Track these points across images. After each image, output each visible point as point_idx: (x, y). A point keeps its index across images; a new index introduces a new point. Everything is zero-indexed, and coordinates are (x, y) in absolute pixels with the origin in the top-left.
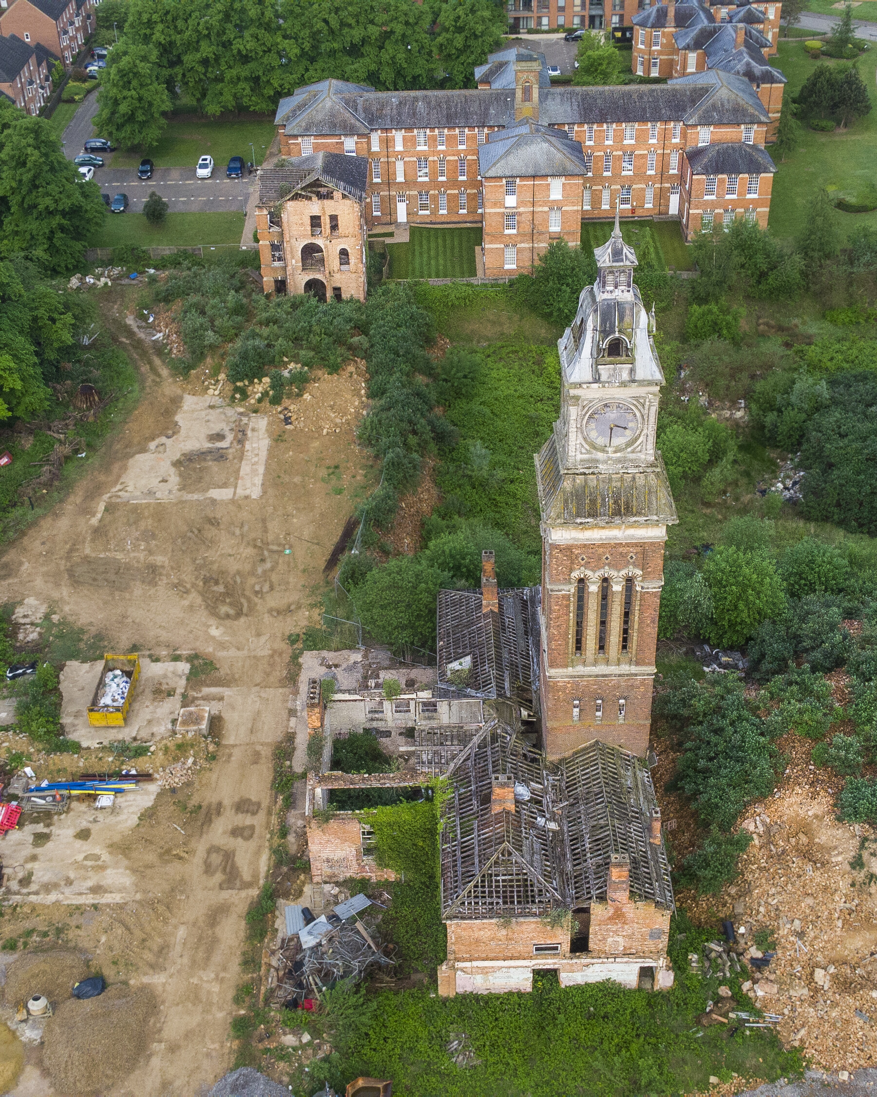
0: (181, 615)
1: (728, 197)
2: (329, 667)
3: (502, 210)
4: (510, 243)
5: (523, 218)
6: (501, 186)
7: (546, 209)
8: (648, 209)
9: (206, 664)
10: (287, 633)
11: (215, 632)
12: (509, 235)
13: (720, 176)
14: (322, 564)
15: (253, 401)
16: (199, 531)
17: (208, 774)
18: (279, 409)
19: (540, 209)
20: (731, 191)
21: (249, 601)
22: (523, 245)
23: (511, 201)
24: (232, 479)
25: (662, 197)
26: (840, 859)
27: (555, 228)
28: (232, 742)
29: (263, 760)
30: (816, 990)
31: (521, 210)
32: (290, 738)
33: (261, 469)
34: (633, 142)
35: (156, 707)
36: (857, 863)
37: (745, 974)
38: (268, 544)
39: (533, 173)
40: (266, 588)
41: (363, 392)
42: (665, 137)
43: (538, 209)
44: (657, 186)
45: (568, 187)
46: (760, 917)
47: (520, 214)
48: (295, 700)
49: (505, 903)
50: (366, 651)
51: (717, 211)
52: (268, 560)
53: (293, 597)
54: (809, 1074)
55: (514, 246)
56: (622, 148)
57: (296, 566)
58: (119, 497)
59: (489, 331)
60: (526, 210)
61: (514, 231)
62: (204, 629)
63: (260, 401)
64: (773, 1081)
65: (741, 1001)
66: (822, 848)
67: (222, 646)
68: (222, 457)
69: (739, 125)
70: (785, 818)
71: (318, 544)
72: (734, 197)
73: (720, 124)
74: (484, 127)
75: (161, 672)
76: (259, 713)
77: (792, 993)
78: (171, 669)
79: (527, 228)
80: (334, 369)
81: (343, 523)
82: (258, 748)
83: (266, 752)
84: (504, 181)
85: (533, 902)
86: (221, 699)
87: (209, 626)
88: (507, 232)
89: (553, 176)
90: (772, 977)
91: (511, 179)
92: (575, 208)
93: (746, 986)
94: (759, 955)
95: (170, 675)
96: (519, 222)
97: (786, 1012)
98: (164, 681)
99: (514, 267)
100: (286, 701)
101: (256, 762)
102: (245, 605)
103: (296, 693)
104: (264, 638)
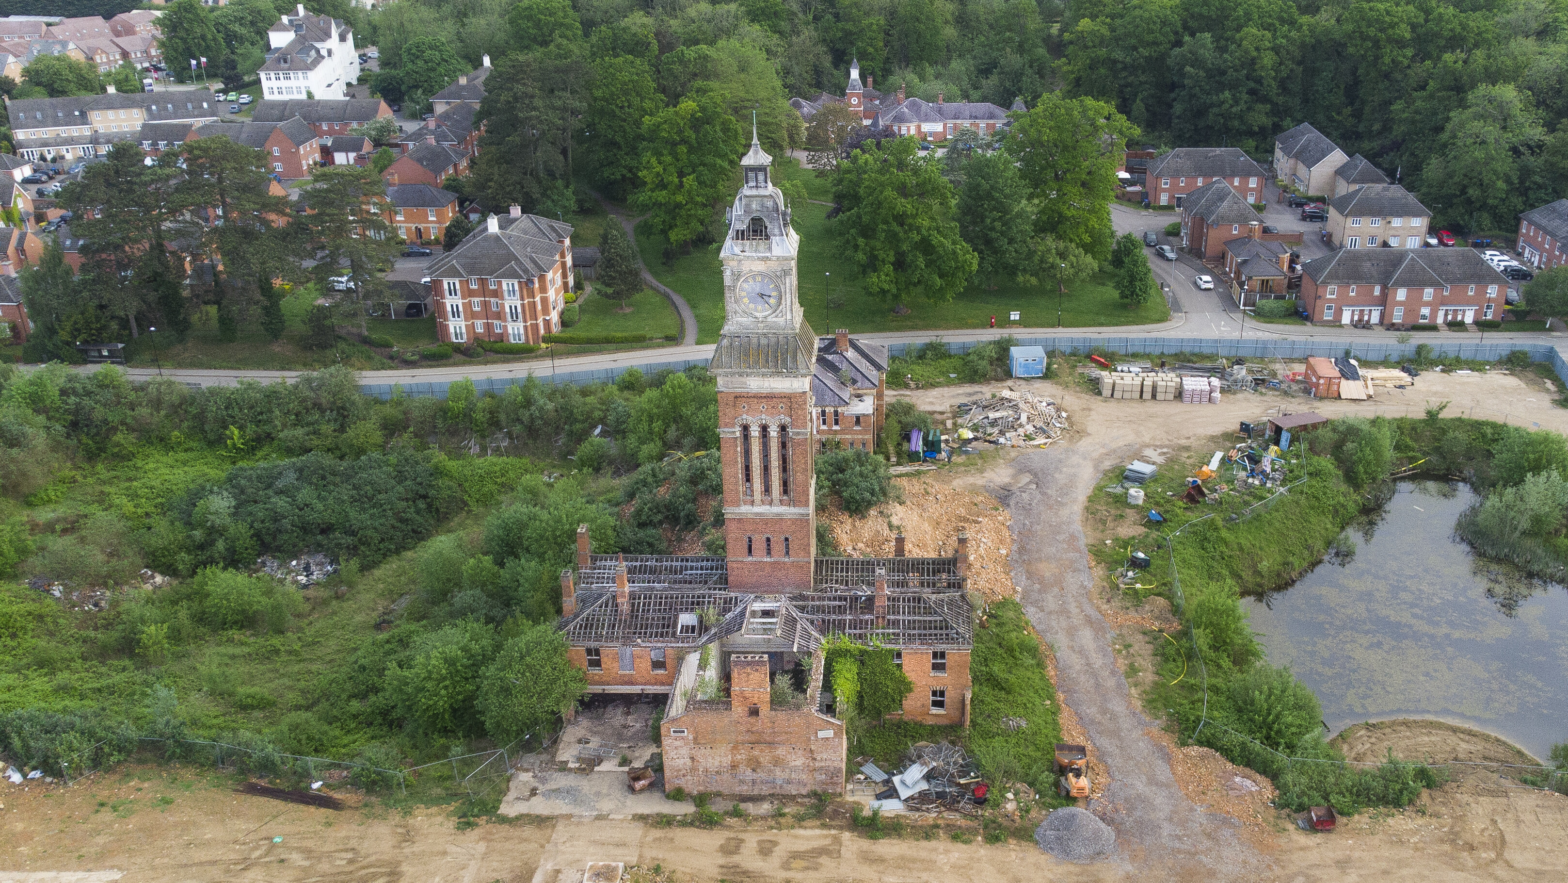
2: (533, 794)
10: (453, 830)
14: (319, 812)
21: (366, 867)
26: (886, 532)
29: (670, 835)
32: (640, 817)
38: (246, 858)
40: (348, 854)
48: (581, 816)
49: (962, 616)
50: (518, 769)
52: (284, 856)
53: (382, 830)
54: (1018, 600)
57: (314, 832)
64: (1023, 613)
66: (872, 540)
71: (275, 817)
76: (592, 841)
82: (649, 838)
83: (658, 833)
85: (962, 606)
97: (979, 595)
100: (579, 824)
101: (672, 840)
102: (372, 870)
103: (569, 816)
104: (452, 849)
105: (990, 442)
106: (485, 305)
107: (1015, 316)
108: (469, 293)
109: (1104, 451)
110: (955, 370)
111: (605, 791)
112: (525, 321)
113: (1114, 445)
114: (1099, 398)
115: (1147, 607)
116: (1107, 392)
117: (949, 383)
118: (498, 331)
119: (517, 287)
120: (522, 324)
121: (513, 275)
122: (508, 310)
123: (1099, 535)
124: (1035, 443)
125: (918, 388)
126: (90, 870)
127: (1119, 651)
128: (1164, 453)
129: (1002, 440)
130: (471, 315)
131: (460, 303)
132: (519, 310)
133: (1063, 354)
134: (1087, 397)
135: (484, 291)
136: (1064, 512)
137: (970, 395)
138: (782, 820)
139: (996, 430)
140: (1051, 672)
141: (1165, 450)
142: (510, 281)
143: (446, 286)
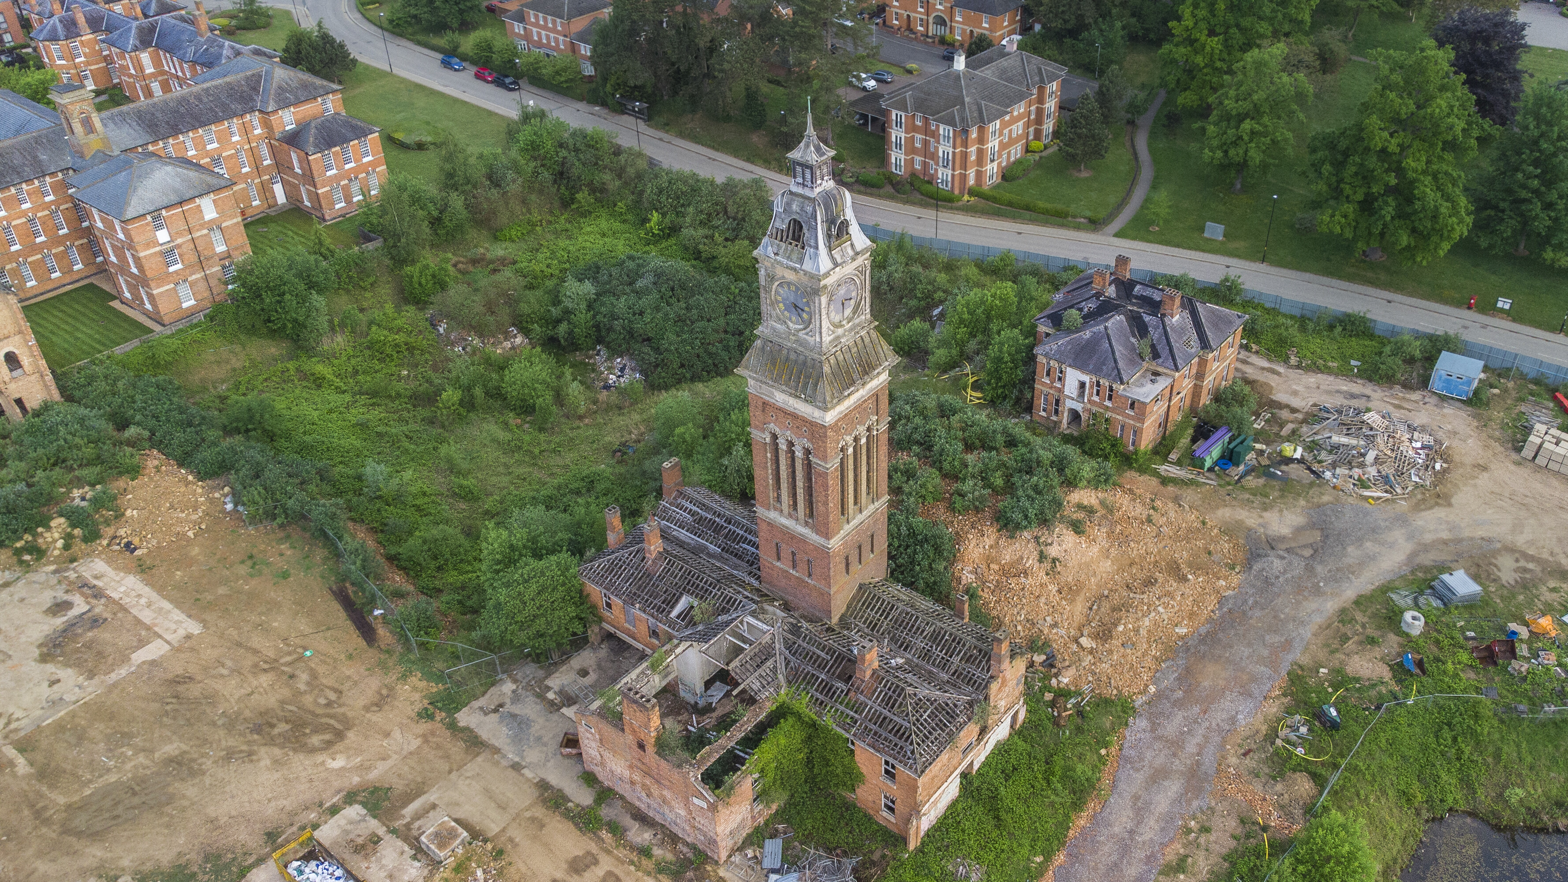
0: (277, 775)
1: (347, 167)
2: (496, 711)
3: (158, 249)
4: (180, 279)
5: (184, 249)
6: (147, 224)
7: (205, 232)
8: (257, 207)
9: (372, 793)
10: (413, 715)
11: (339, 763)
12: (176, 272)
13: (334, 150)
14: (357, 641)
15: (56, 553)
16: (177, 697)
17: (512, 869)
18: (105, 542)
19: (198, 234)
20: (347, 161)
21: (331, 716)
22: (194, 277)
23: (163, 236)
24: (143, 633)
25: (265, 190)
26: (1031, 562)
27: (221, 248)
28: (497, 830)
29: (546, 820)
30: (1091, 652)
31: (179, 241)
32: (543, 785)
33: (166, 605)
34: (215, 145)
35: (379, 860)
36: (1042, 557)
37: (1047, 678)
38: (276, 660)
39: (178, 199)
40: (333, 696)
41: (190, 478)
42: (246, 130)
43: (196, 235)
44: (256, 181)
45: (220, 202)
46: (1022, 634)
47: (179, 246)
48: (504, 756)
49: (943, 731)
50: (510, 676)
51: (342, 183)
52: (298, 672)
53: (373, 684)
54: (1137, 704)
55: (185, 281)
56: (208, 154)
57: (335, 660)
58: (16, 730)
59: (219, 372)
60: (184, 239)
61: (179, 266)
62: (321, 769)
63: (66, 547)
64: (1126, 724)
65: (1063, 694)
66: (1012, 565)
67: (362, 768)
68: (96, 621)
69: (315, 98)
70: (977, 561)
71: (328, 629)
72: (352, 165)
73: (297, 103)
74: (44, 176)
75: (337, 832)
76: (486, 790)
77: (1084, 664)
78: (343, 822)
79: (192, 258)
80: (134, 471)
81: (329, 597)
82: (528, 814)
83: (539, 812)
84: (149, 218)
85: (958, 715)
86: (434, 806)
87: (323, 763)
88: (171, 269)
89: (201, 196)
90: (1067, 663)
91: (156, 214)
92: (235, 221)
93: (1054, 682)
94: (1044, 657)
95: (349, 827)
96: (181, 255)
97: (1090, 679)
98: (352, 836)
99: (192, 302)
100: (497, 763)
101: (542, 826)
102: (332, 722)
103: (497, 750)
104: (397, 734)
105: (1313, 472)
106: (926, 143)
107: (1504, 304)
108: (912, 128)
109: (1445, 535)
110: (1362, 358)
111: (545, 739)
112: (953, 170)
113: (1466, 533)
114: (1514, 456)
115: (1279, 787)
116: (1528, 452)
117: (1344, 372)
118: (932, 172)
119: (951, 135)
120: (950, 172)
121: (950, 122)
122: (941, 154)
123: (1322, 655)
124: (1367, 493)
125: (1298, 367)
126: (190, 616)
127: (1189, 831)
128: (1525, 570)
129: (1328, 474)
130: (911, 150)
131: (903, 135)
132: (950, 157)
133: (1523, 376)
134: (1499, 449)
135: (926, 131)
136: (1312, 605)
137: (1353, 396)
138: (645, 862)
139: (1330, 459)
140: (1082, 821)
141: (1531, 566)
142: (947, 127)
143: (894, 117)
